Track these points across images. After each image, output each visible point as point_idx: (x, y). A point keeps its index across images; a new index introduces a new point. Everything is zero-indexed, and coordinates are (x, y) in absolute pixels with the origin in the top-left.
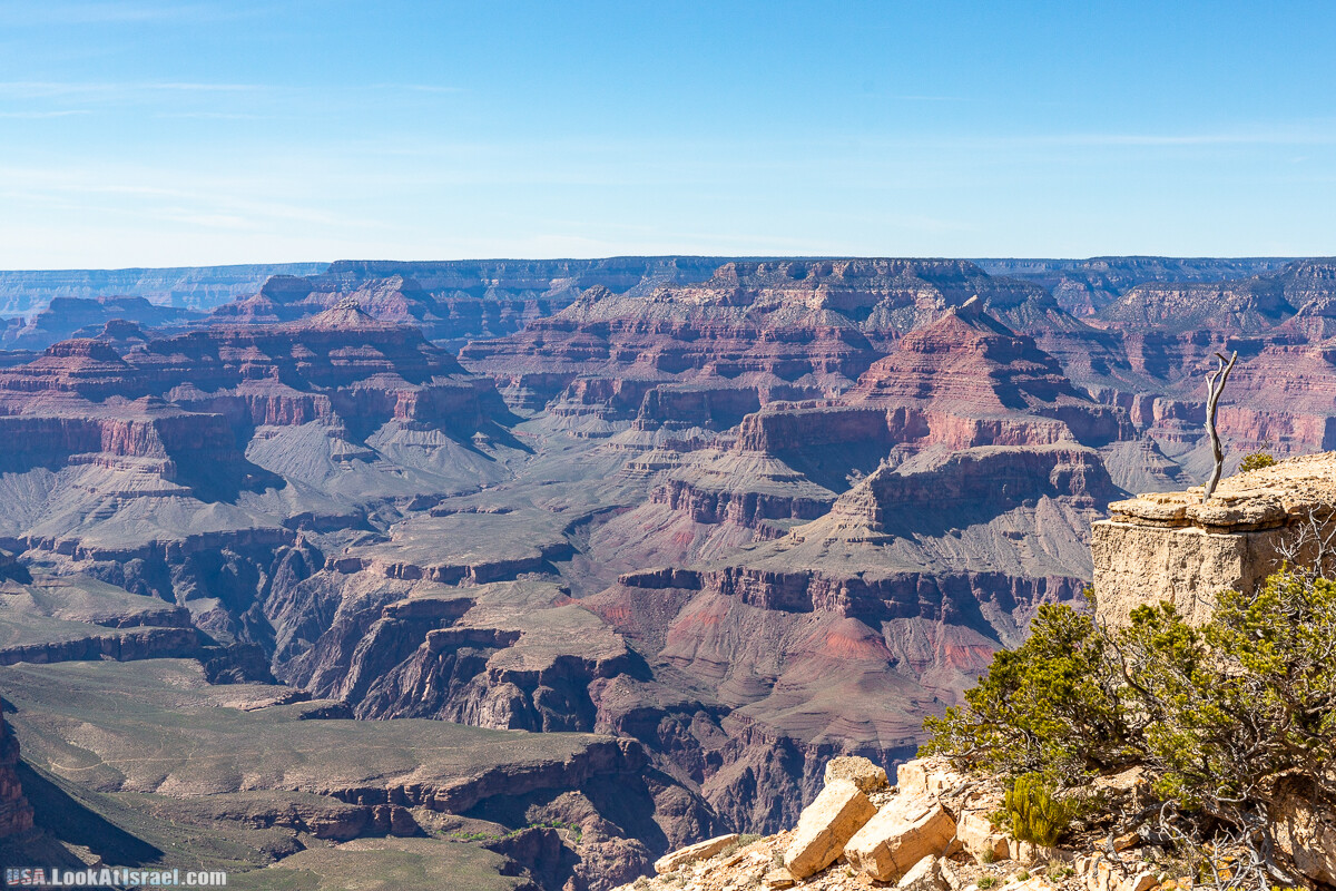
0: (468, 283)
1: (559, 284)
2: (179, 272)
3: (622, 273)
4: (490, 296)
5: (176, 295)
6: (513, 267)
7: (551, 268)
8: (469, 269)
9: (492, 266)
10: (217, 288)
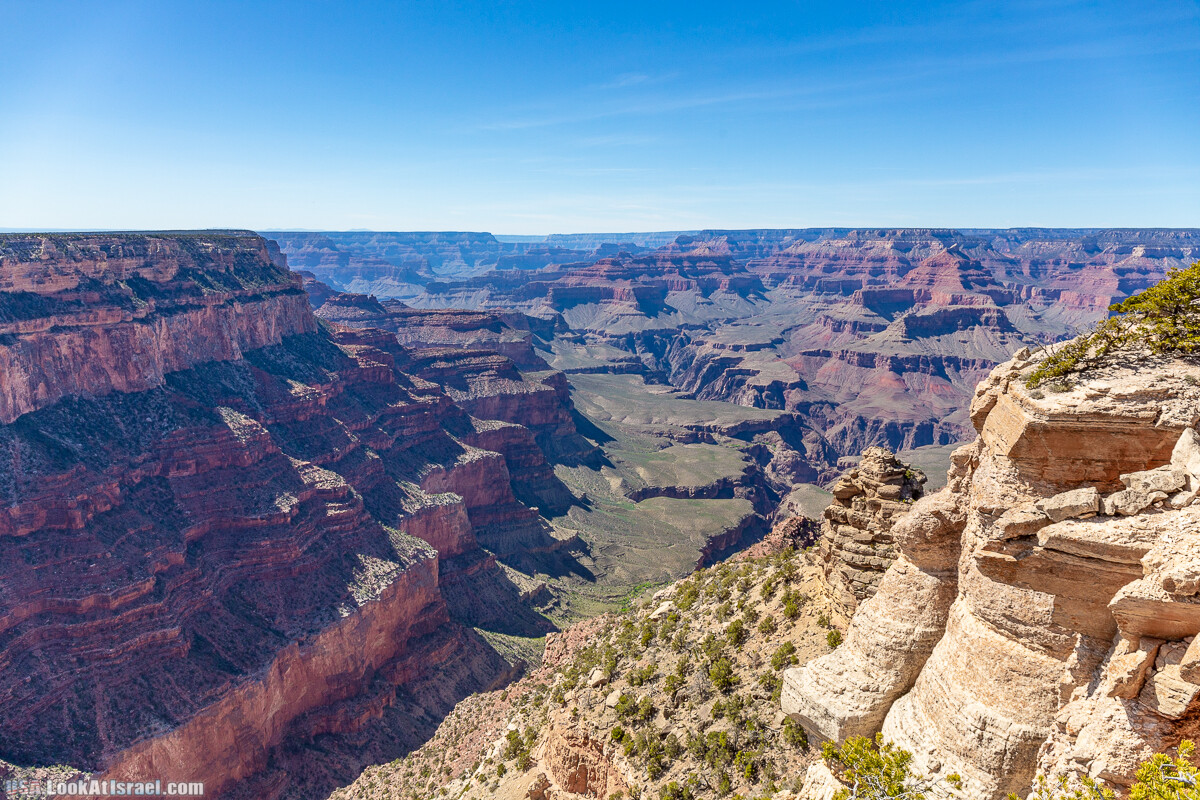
0: (752, 238)
1: (787, 238)
2: (648, 234)
3: (812, 235)
4: (760, 243)
5: (646, 243)
6: (770, 232)
7: (785, 232)
8: (753, 233)
9: (762, 231)
10: (660, 240)
